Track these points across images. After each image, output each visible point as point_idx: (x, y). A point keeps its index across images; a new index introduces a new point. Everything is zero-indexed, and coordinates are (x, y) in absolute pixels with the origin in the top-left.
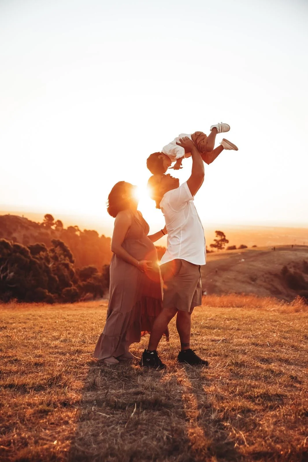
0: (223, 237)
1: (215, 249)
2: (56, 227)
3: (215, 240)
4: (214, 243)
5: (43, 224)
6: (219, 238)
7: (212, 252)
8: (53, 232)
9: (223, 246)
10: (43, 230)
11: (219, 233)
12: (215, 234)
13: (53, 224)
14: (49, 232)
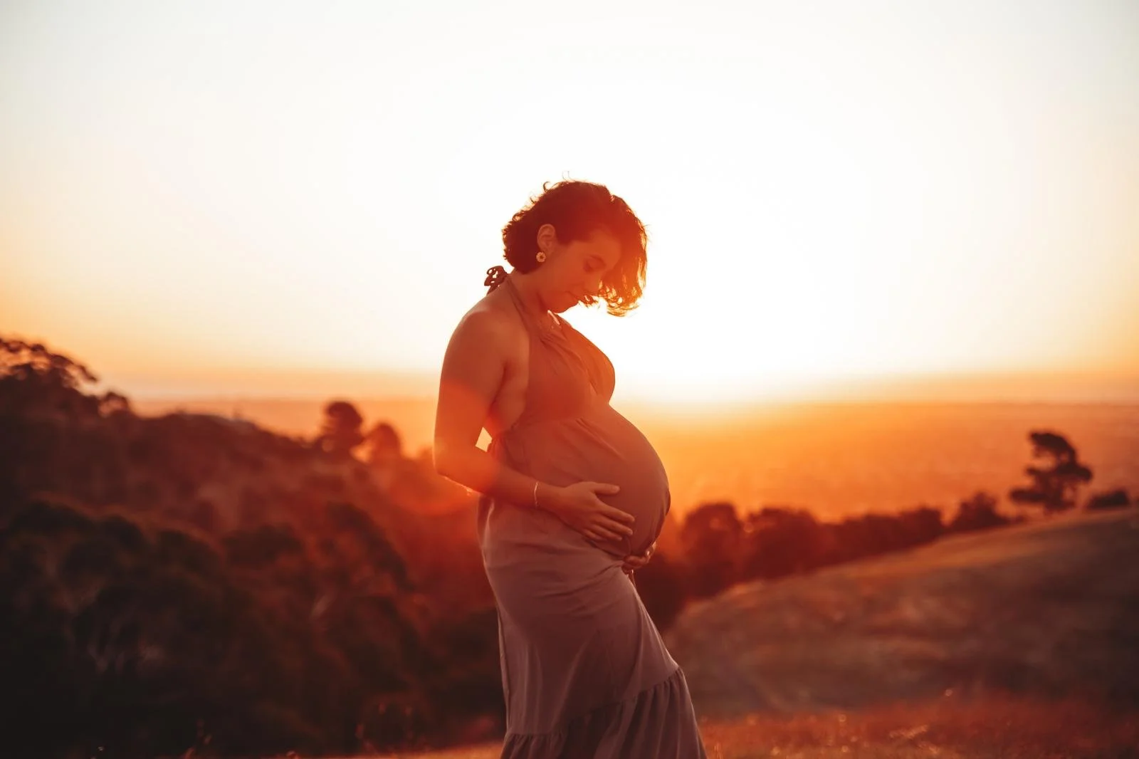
0: (1065, 458)
1: (1034, 511)
2: (375, 454)
3: (1031, 471)
4: (1027, 482)
5: (318, 442)
6: (1046, 462)
7: (1021, 520)
8: (361, 472)
9: (1068, 494)
10: (321, 468)
11: (1046, 441)
12: (1028, 447)
13: (359, 440)
14: (345, 471)
